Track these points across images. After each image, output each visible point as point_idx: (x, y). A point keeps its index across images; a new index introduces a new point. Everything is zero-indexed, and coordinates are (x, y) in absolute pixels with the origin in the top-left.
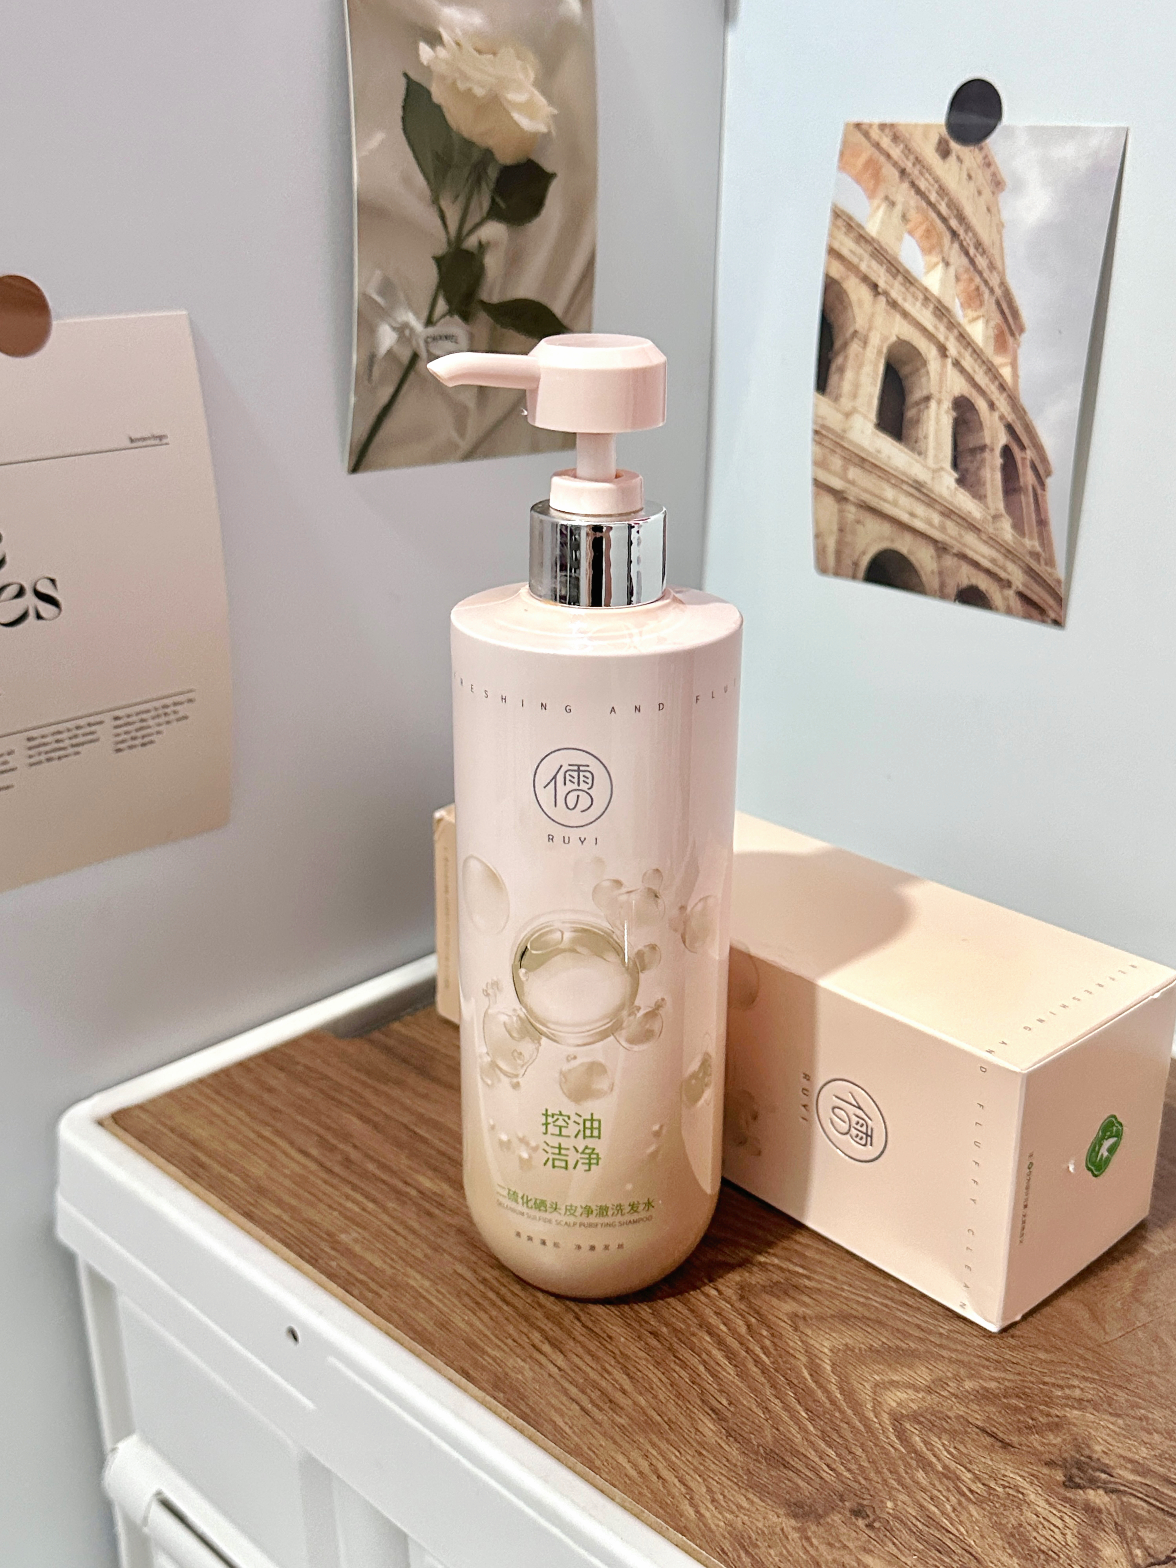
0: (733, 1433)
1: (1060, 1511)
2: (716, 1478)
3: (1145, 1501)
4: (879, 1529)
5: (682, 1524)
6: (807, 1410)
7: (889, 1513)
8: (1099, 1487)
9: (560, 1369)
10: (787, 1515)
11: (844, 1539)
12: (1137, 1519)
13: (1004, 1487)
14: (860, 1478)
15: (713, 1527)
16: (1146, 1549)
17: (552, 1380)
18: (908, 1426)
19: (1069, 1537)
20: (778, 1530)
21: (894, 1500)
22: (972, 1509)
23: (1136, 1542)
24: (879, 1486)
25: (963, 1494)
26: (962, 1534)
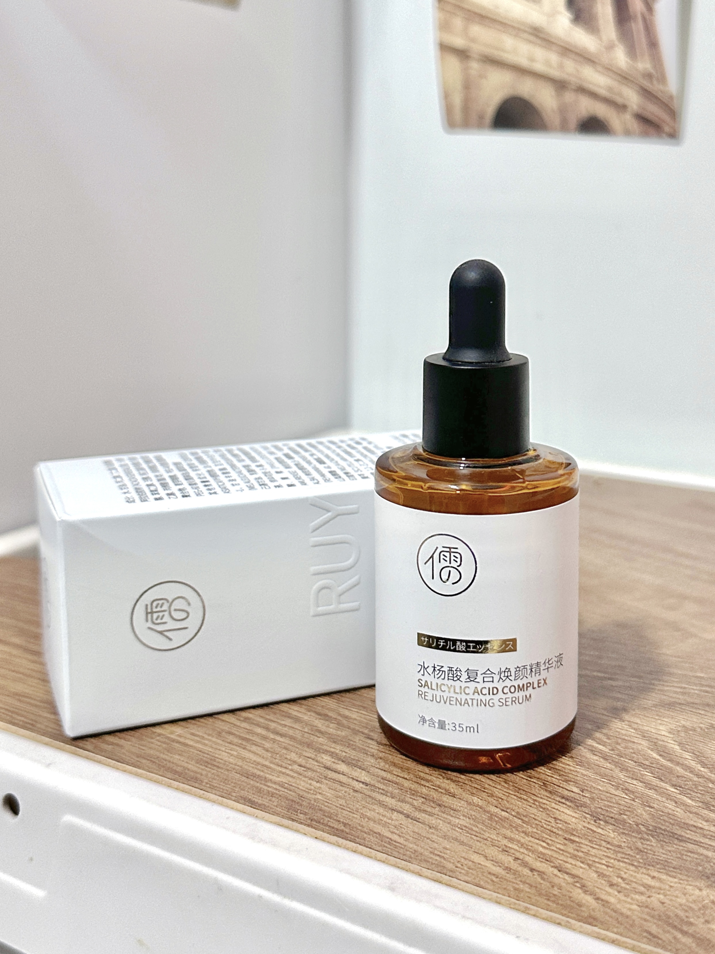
0: (601, 817)
2: (604, 862)
5: (584, 914)
9: (367, 785)
10: (710, 886)
17: (359, 795)
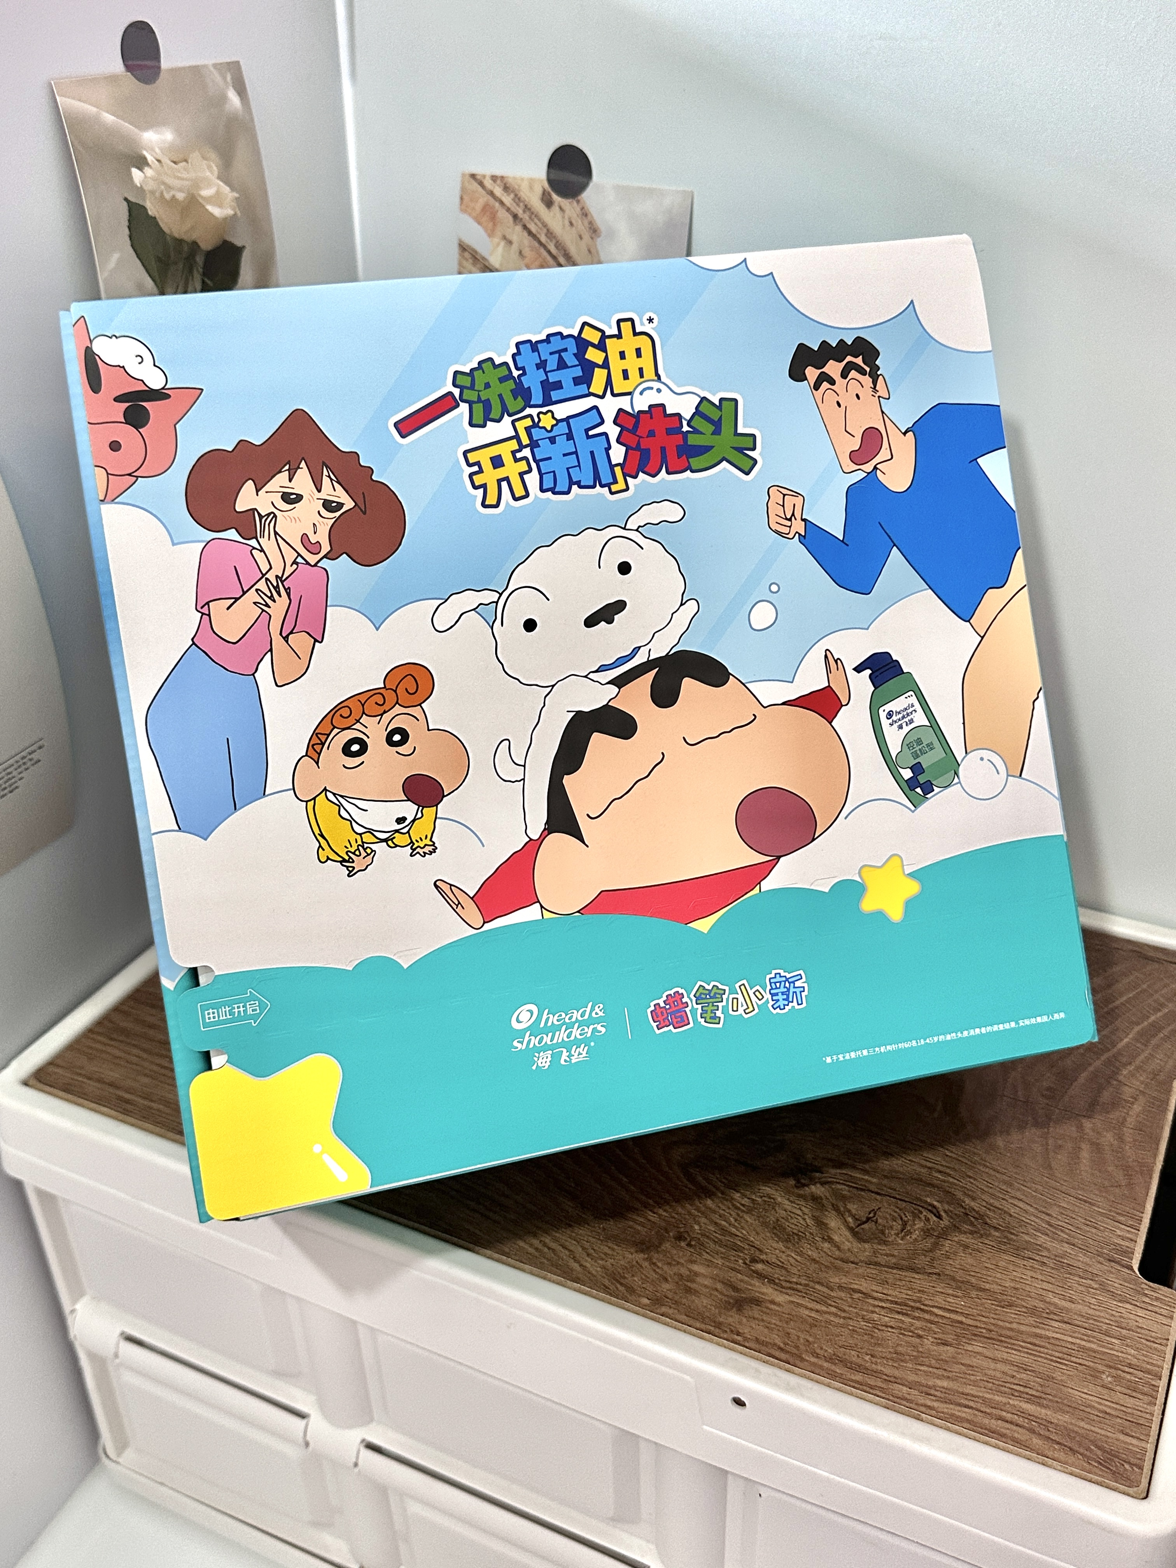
1: (798, 1205)
2: (585, 1239)
3: (845, 1185)
4: (695, 1245)
5: (574, 1276)
6: (626, 1177)
7: (698, 1233)
8: (816, 1183)
10: (636, 1252)
11: (676, 1258)
12: (844, 1198)
13: (761, 1197)
14: (673, 1214)
15: (594, 1272)
16: (853, 1216)
18: (691, 1170)
19: (808, 1221)
20: (634, 1263)
21: (699, 1224)
22: (747, 1217)
23: (847, 1214)
24: (687, 1217)
25: (738, 1209)
26: (745, 1235)
